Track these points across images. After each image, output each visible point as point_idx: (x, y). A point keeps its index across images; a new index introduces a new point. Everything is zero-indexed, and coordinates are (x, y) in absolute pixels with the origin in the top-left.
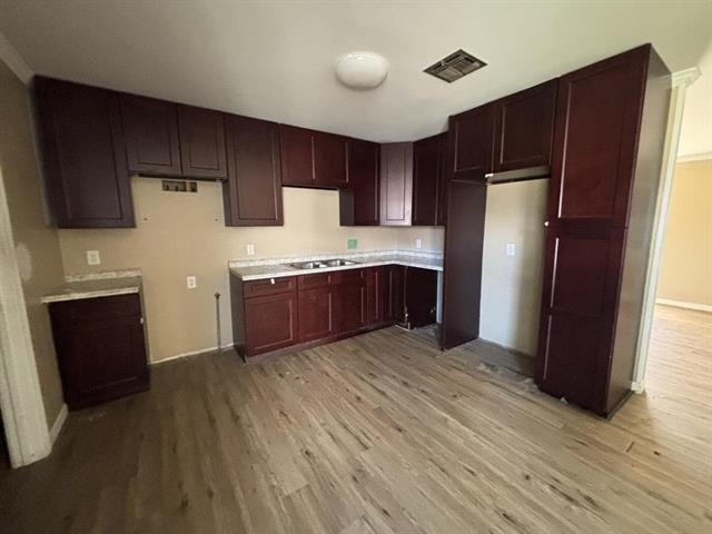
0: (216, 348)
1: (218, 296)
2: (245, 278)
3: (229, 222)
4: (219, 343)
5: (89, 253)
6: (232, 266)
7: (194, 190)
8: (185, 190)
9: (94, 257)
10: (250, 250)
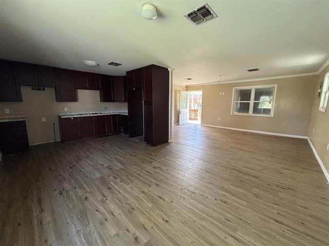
0: (54, 141)
1: (54, 124)
2: (62, 117)
3: (57, 100)
4: (55, 139)
5: (5, 109)
6: (59, 114)
7: (44, 90)
8: (40, 90)
9: (7, 111)
10: (66, 109)
